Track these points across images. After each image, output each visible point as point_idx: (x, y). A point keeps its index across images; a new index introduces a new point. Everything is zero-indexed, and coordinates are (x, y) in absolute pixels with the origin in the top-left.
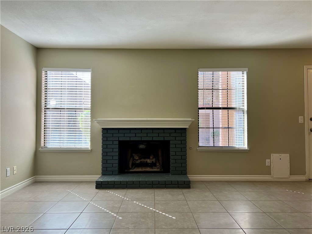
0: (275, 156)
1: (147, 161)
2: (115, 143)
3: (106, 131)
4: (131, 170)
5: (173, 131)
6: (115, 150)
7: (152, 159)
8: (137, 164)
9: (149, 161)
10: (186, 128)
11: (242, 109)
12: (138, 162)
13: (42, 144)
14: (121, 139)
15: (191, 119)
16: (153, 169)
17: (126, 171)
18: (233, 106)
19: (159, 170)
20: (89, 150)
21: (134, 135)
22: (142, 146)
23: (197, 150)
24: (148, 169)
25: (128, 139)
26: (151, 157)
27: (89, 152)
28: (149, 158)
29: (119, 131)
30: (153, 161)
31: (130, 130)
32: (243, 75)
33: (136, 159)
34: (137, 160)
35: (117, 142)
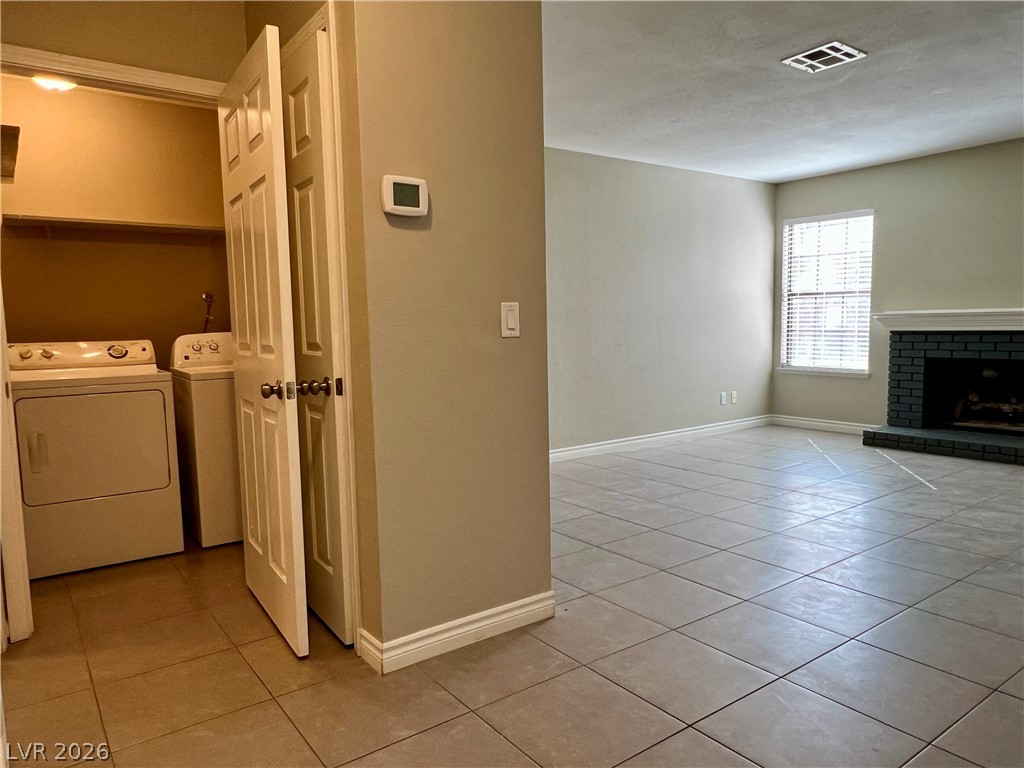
1: (1000, 408)
2: (916, 362)
3: (898, 338)
6: (916, 377)
7: (1016, 404)
8: (975, 411)
9: (1006, 408)
12: (978, 407)
13: (784, 359)
14: (930, 355)
20: (865, 375)
25: (947, 355)
27: (865, 378)
30: (1016, 409)
33: (973, 400)
34: (976, 403)
35: (922, 362)
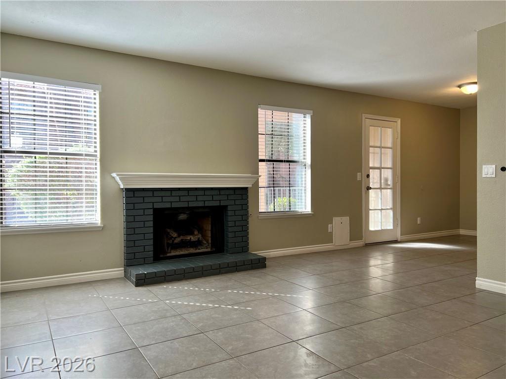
0: (336, 220)
1: (191, 239)
2: (147, 212)
3: (131, 194)
4: (168, 255)
5: (232, 192)
6: (147, 224)
7: (197, 235)
8: (176, 244)
9: (193, 238)
10: (247, 188)
11: (304, 162)
12: (178, 240)
14: (157, 206)
15: (250, 175)
16: (199, 249)
17: (162, 256)
18: (295, 159)
19: (209, 250)
20: (99, 227)
21: (177, 199)
22: (183, 217)
23: (258, 217)
24: (192, 251)
25: (168, 205)
26: (196, 232)
27: (98, 229)
28: (192, 234)
29: (153, 193)
30: (199, 238)
31: (171, 191)
32: (305, 119)
33: (174, 236)
34: (176, 238)
35: (151, 212)
